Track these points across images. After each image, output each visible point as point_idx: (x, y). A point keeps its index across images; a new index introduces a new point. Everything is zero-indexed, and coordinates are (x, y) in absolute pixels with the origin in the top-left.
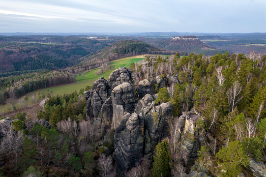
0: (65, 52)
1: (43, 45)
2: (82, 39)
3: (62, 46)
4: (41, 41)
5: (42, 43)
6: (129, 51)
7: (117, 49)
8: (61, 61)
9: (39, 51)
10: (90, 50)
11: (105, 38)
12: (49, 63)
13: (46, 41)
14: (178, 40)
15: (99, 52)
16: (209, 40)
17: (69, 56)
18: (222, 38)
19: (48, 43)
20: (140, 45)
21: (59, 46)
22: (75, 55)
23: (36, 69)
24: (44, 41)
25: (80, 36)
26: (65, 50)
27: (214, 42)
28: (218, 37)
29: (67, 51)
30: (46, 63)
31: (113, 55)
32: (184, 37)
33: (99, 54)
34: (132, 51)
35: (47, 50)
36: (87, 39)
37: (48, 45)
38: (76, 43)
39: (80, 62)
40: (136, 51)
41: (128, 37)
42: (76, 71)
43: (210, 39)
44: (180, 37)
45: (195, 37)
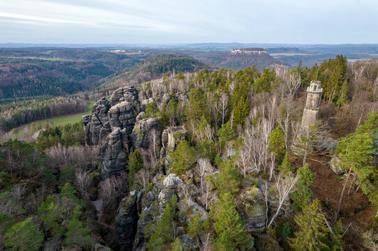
0: (78, 71)
1: (46, 61)
2: (103, 52)
3: (75, 63)
4: (43, 55)
5: (44, 59)
6: (166, 70)
7: (150, 67)
8: (72, 84)
9: (40, 70)
10: (115, 68)
11: (137, 51)
12: (55, 87)
13: (51, 56)
14: (238, 54)
15: (127, 71)
16: (282, 54)
17: (84, 77)
18: (301, 52)
19: (54, 59)
20: (183, 60)
21: (70, 64)
22: (93, 76)
23: (36, 95)
24: (48, 56)
25: (100, 49)
26: (78, 68)
27: (290, 57)
28: (296, 50)
29: (82, 69)
30: (51, 87)
31: (144, 75)
32: (247, 49)
33: (126, 73)
34: (171, 70)
35: (52, 68)
36: (110, 53)
37: (54, 62)
38: (94, 58)
39: (99, 85)
40: (176, 69)
41: (170, 50)
42: (90, 97)
43: (283, 52)
44: (241, 49)
45: (262, 50)
